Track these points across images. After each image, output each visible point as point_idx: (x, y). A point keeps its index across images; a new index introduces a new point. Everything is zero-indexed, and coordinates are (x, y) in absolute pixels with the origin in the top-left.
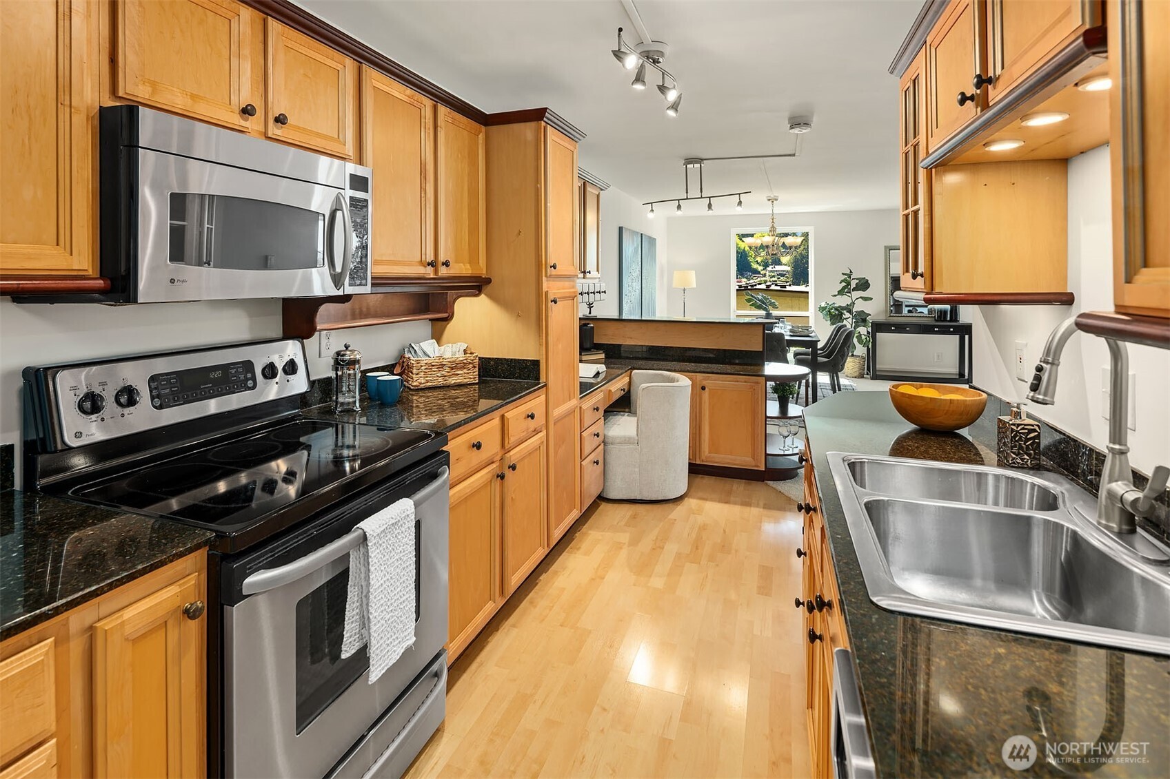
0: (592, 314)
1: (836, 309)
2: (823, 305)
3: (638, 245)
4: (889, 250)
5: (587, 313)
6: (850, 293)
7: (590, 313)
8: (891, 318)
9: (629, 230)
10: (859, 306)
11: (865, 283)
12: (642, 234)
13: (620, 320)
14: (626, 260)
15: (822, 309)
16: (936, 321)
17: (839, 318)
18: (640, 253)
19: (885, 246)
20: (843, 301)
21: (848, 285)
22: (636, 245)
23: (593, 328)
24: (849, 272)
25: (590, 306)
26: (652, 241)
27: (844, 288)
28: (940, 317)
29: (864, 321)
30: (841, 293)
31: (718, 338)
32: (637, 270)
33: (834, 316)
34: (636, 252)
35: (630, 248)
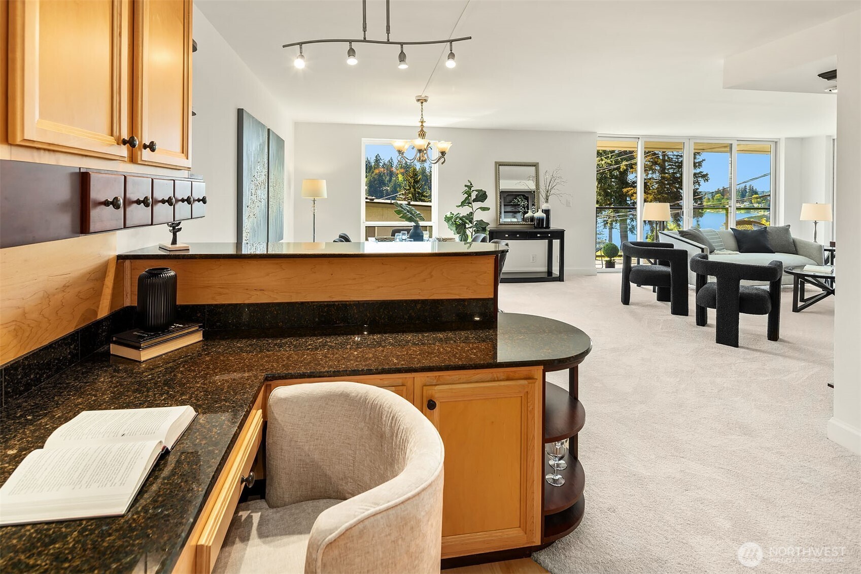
0: (180, 244)
1: (461, 219)
2: (449, 215)
3: (264, 142)
4: (499, 165)
5: (167, 242)
6: (471, 204)
7: (174, 242)
8: (500, 226)
9: (253, 118)
10: (478, 216)
11: (484, 194)
12: (269, 130)
13: (239, 257)
14: (248, 157)
15: (448, 219)
16: (536, 228)
17: (463, 227)
18: (267, 151)
19: (496, 162)
20: (465, 211)
21: (469, 196)
22: (261, 141)
23: (175, 278)
24: (469, 184)
25: (175, 228)
26: (280, 142)
27: (466, 199)
28: (538, 224)
29: (484, 230)
30: (463, 204)
31: (424, 280)
32: (263, 174)
33: (459, 225)
34: (262, 150)
35: (253, 144)
